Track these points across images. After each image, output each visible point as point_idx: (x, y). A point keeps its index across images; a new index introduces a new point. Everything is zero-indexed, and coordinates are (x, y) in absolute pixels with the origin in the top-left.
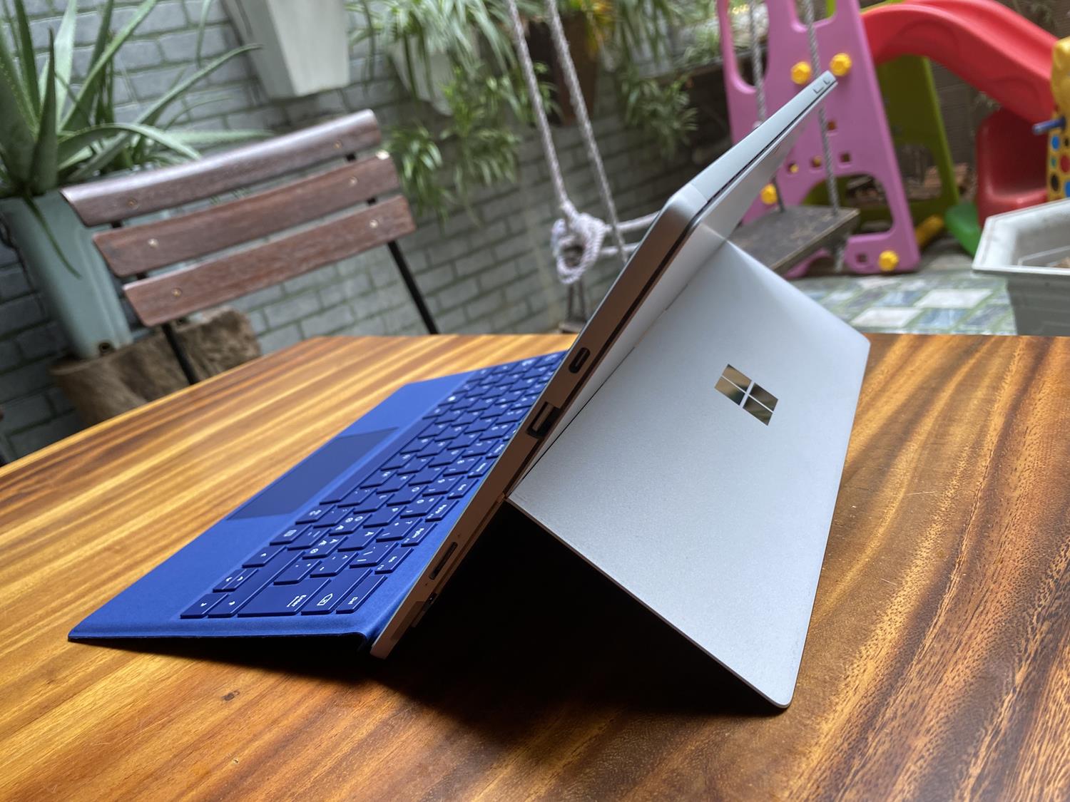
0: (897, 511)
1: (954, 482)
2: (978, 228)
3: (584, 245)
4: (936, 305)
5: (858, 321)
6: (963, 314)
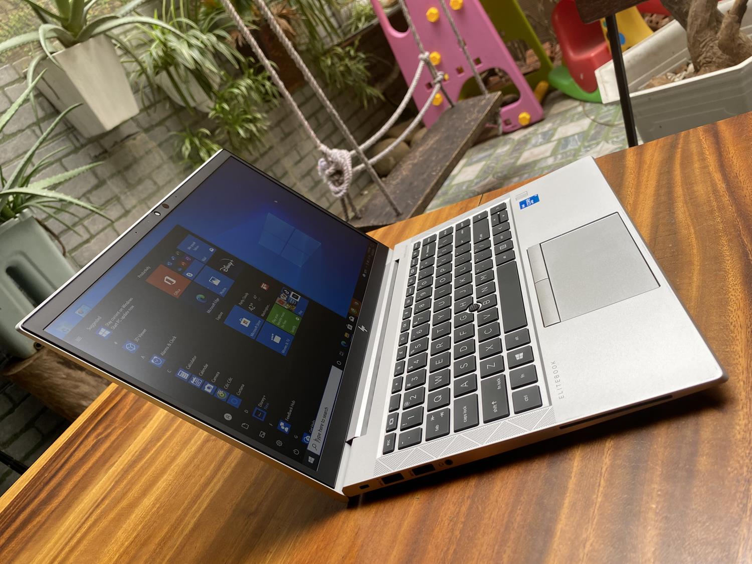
0: (696, 239)
1: (718, 214)
2: (572, 80)
3: (342, 168)
4: (565, 135)
5: (520, 162)
6: (583, 136)
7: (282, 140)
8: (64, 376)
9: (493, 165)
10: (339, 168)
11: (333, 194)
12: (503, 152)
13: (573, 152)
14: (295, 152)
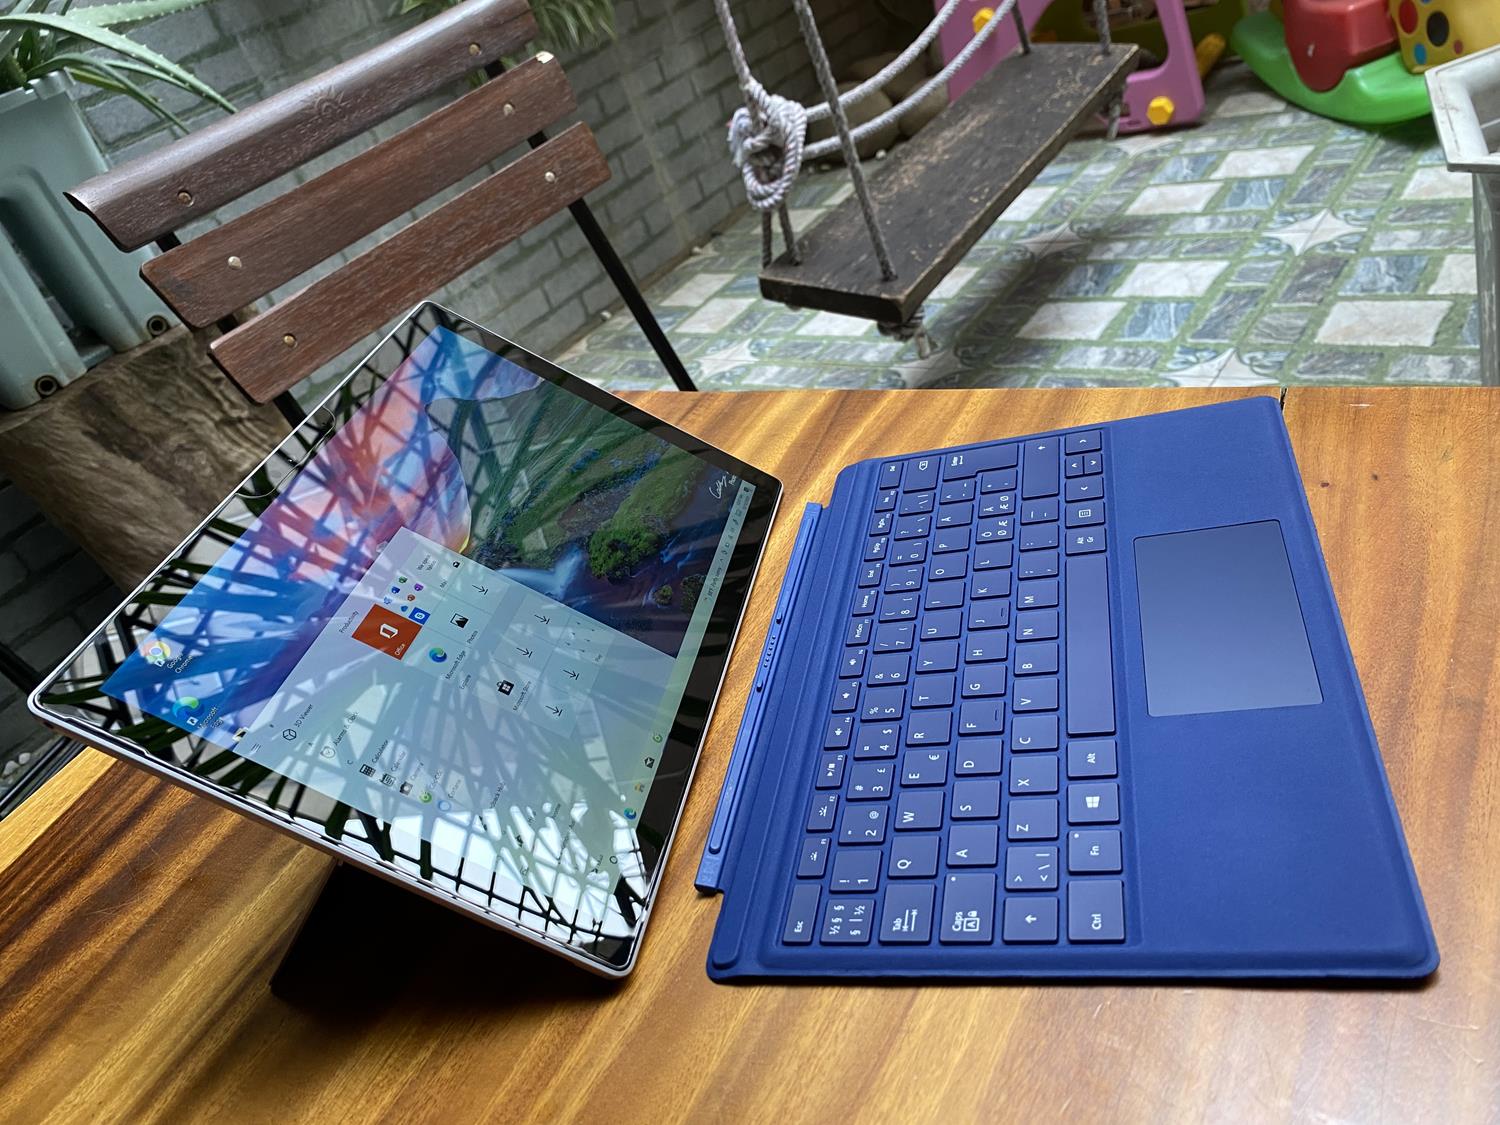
2: (1285, 51)
3: (785, 146)
4: (1241, 175)
5: (1135, 209)
6: (1282, 184)
7: (633, 31)
8: (94, 465)
9: (1074, 199)
10: (779, 143)
11: (750, 197)
12: (1100, 176)
13: (1254, 217)
14: (654, 66)
